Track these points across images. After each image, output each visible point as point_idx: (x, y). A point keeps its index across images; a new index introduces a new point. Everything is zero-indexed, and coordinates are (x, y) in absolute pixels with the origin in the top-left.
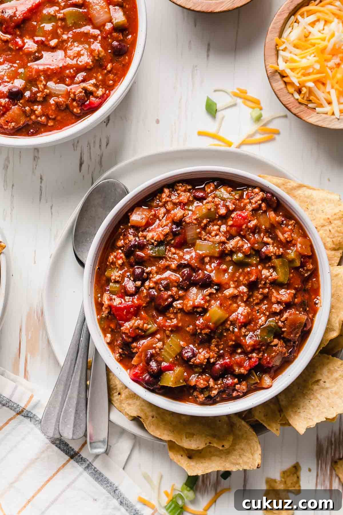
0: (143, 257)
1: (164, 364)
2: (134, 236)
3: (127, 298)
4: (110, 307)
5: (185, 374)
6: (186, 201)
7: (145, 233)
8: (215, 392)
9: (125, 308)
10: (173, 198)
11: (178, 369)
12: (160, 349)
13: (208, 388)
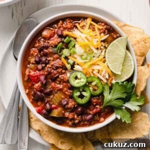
0: (47, 52)
1: (53, 106)
2: (44, 42)
3: (37, 71)
4: (29, 76)
5: (63, 112)
6: (70, 27)
7: (49, 41)
8: (77, 121)
9: (36, 76)
10: (64, 25)
11: (60, 109)
12: (52, 99)
13: (73, 119)
